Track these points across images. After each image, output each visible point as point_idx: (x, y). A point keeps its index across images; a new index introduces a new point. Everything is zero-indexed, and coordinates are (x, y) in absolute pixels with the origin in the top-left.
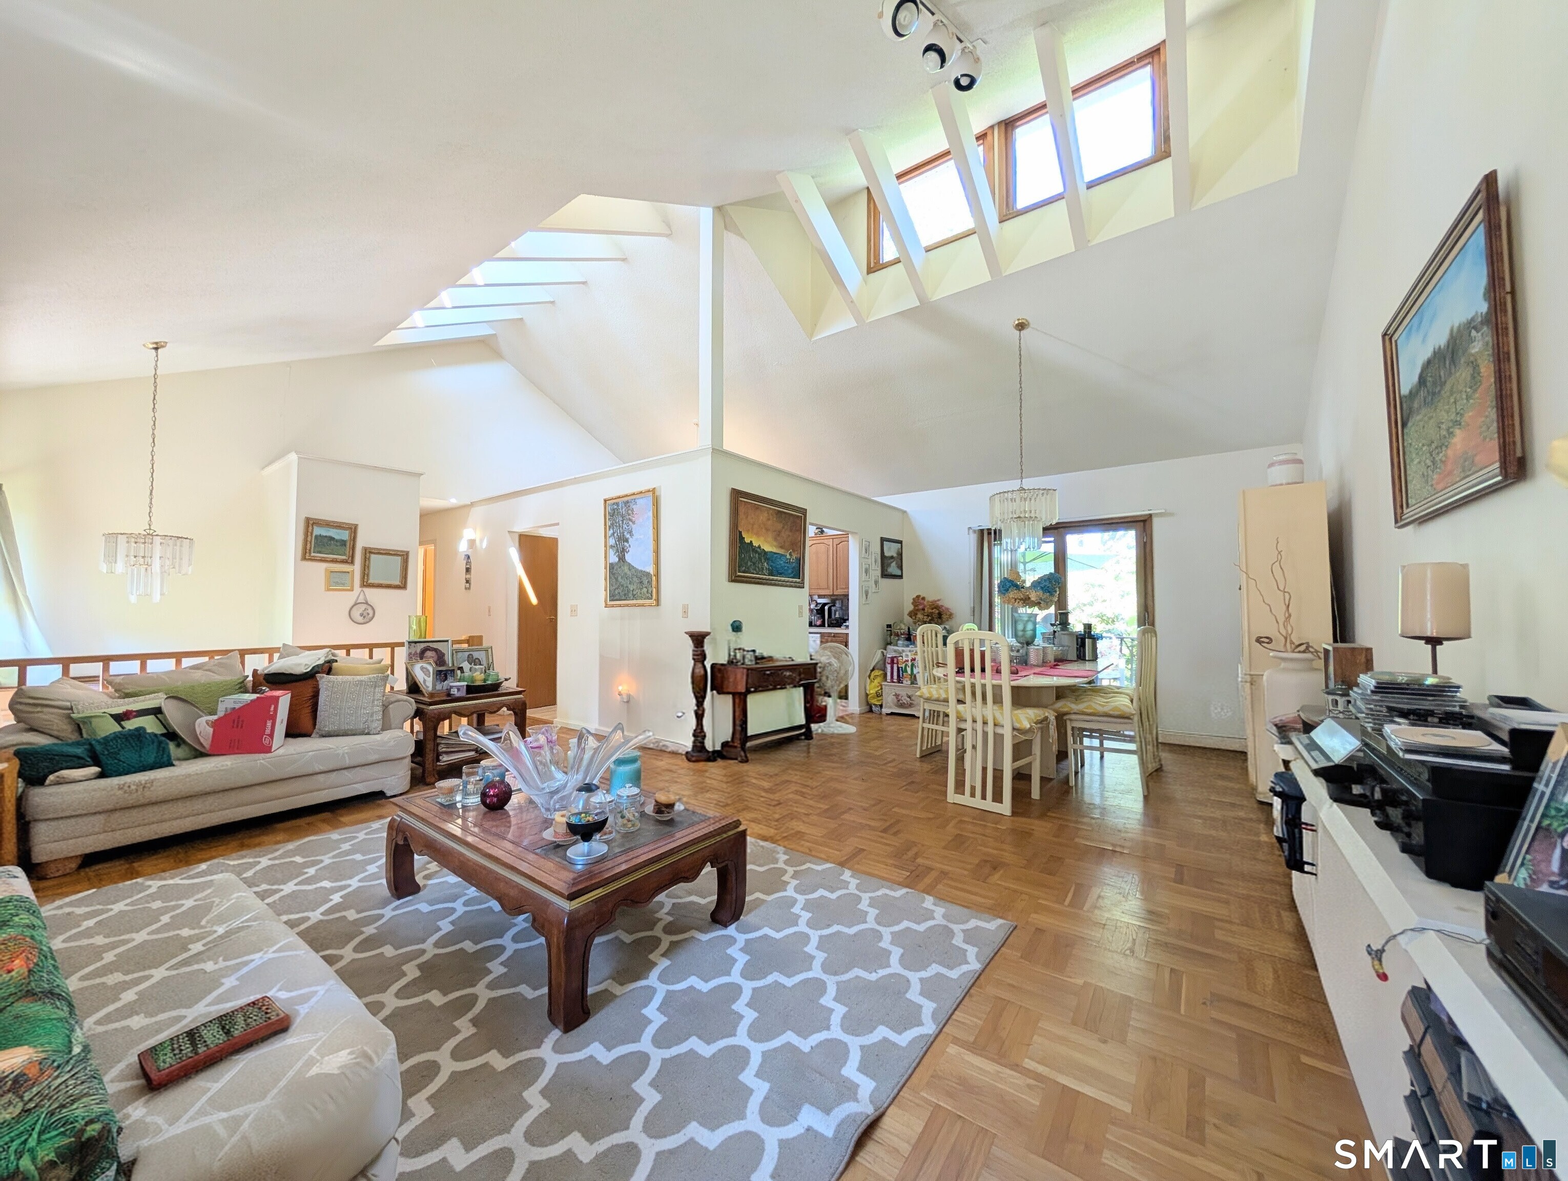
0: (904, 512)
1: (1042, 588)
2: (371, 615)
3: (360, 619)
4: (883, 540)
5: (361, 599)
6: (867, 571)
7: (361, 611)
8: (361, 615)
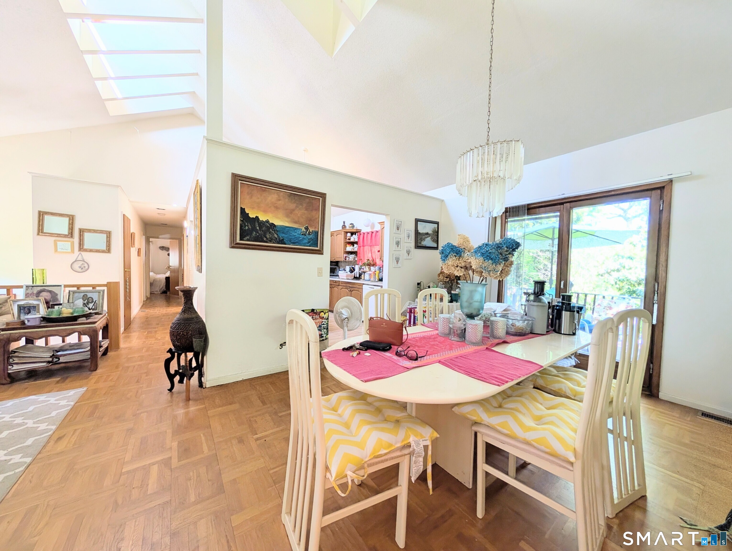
0: (443, 201)
1: (483, 254)
2: (87, 267)
3: (80, 270)
4: (417, 221)
5: (80, 258)
6: (398, 243)
7: (79, 265)
8: (80, 267)
